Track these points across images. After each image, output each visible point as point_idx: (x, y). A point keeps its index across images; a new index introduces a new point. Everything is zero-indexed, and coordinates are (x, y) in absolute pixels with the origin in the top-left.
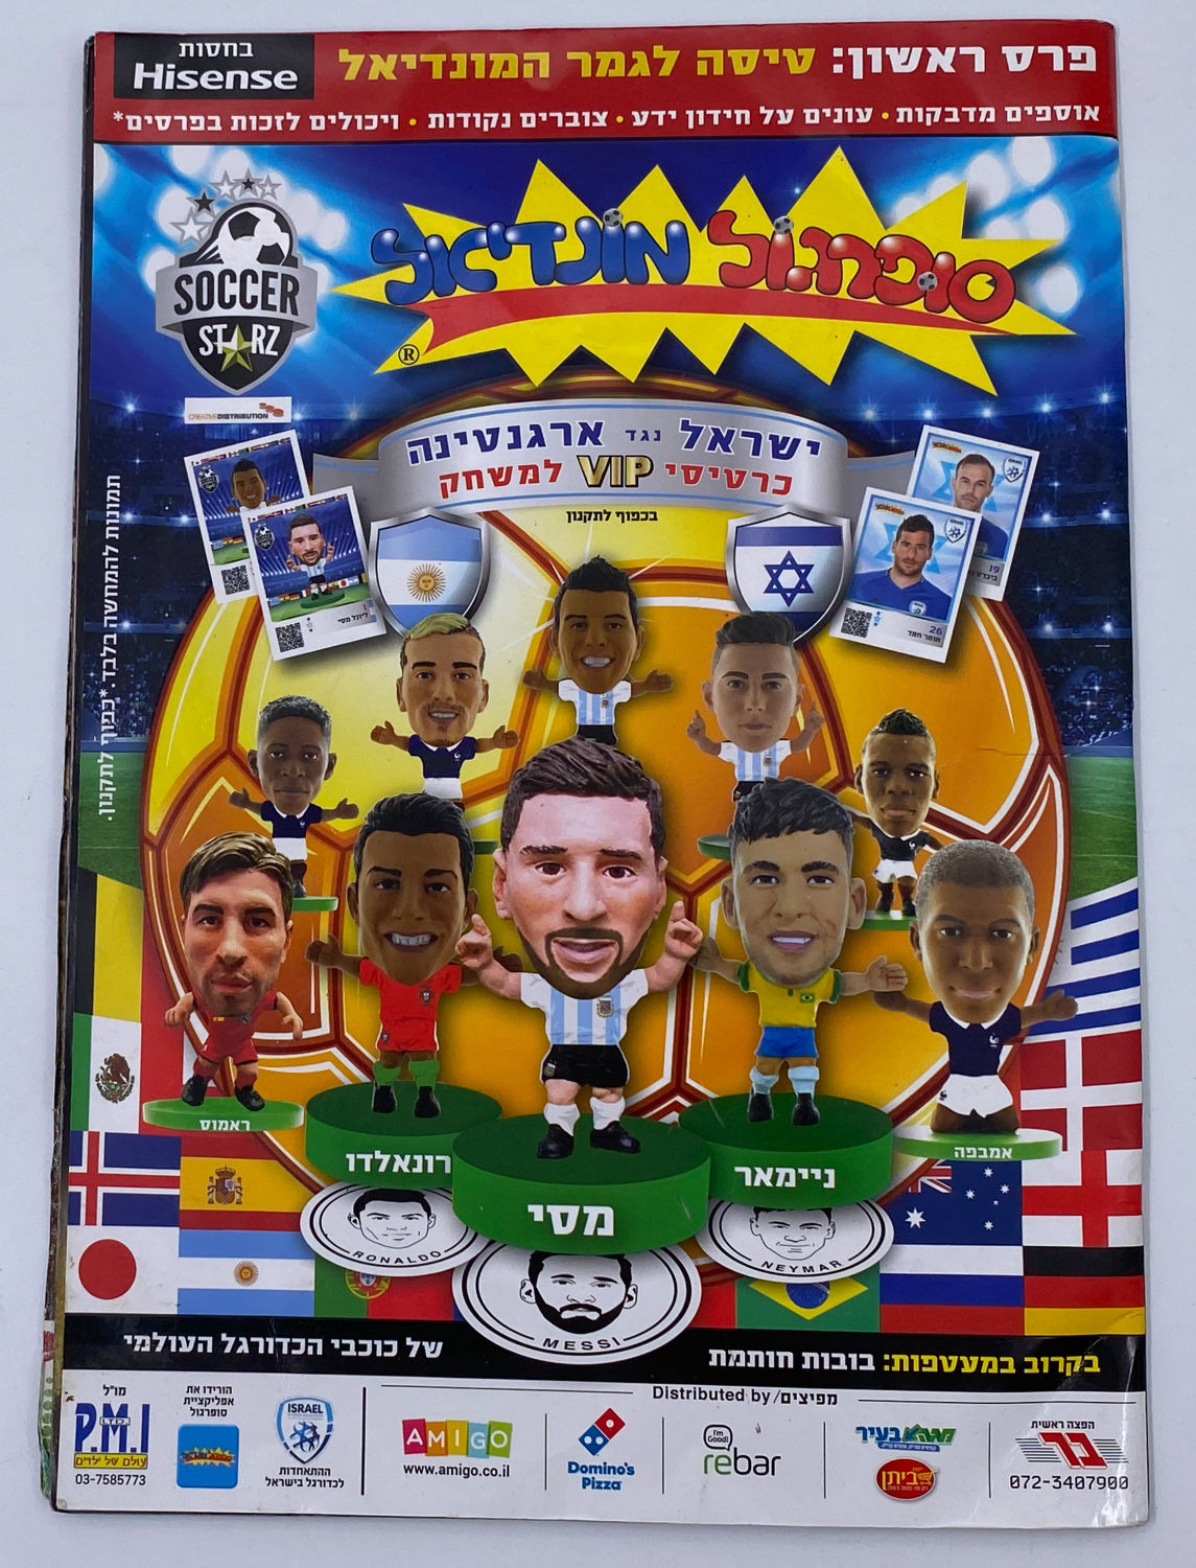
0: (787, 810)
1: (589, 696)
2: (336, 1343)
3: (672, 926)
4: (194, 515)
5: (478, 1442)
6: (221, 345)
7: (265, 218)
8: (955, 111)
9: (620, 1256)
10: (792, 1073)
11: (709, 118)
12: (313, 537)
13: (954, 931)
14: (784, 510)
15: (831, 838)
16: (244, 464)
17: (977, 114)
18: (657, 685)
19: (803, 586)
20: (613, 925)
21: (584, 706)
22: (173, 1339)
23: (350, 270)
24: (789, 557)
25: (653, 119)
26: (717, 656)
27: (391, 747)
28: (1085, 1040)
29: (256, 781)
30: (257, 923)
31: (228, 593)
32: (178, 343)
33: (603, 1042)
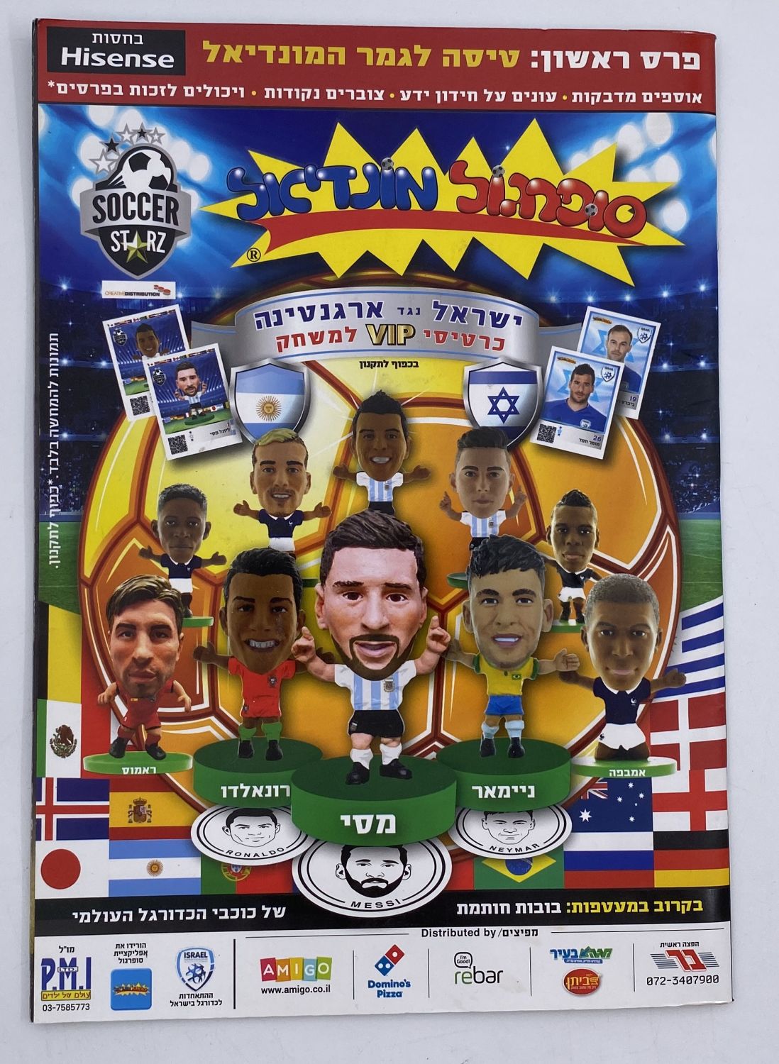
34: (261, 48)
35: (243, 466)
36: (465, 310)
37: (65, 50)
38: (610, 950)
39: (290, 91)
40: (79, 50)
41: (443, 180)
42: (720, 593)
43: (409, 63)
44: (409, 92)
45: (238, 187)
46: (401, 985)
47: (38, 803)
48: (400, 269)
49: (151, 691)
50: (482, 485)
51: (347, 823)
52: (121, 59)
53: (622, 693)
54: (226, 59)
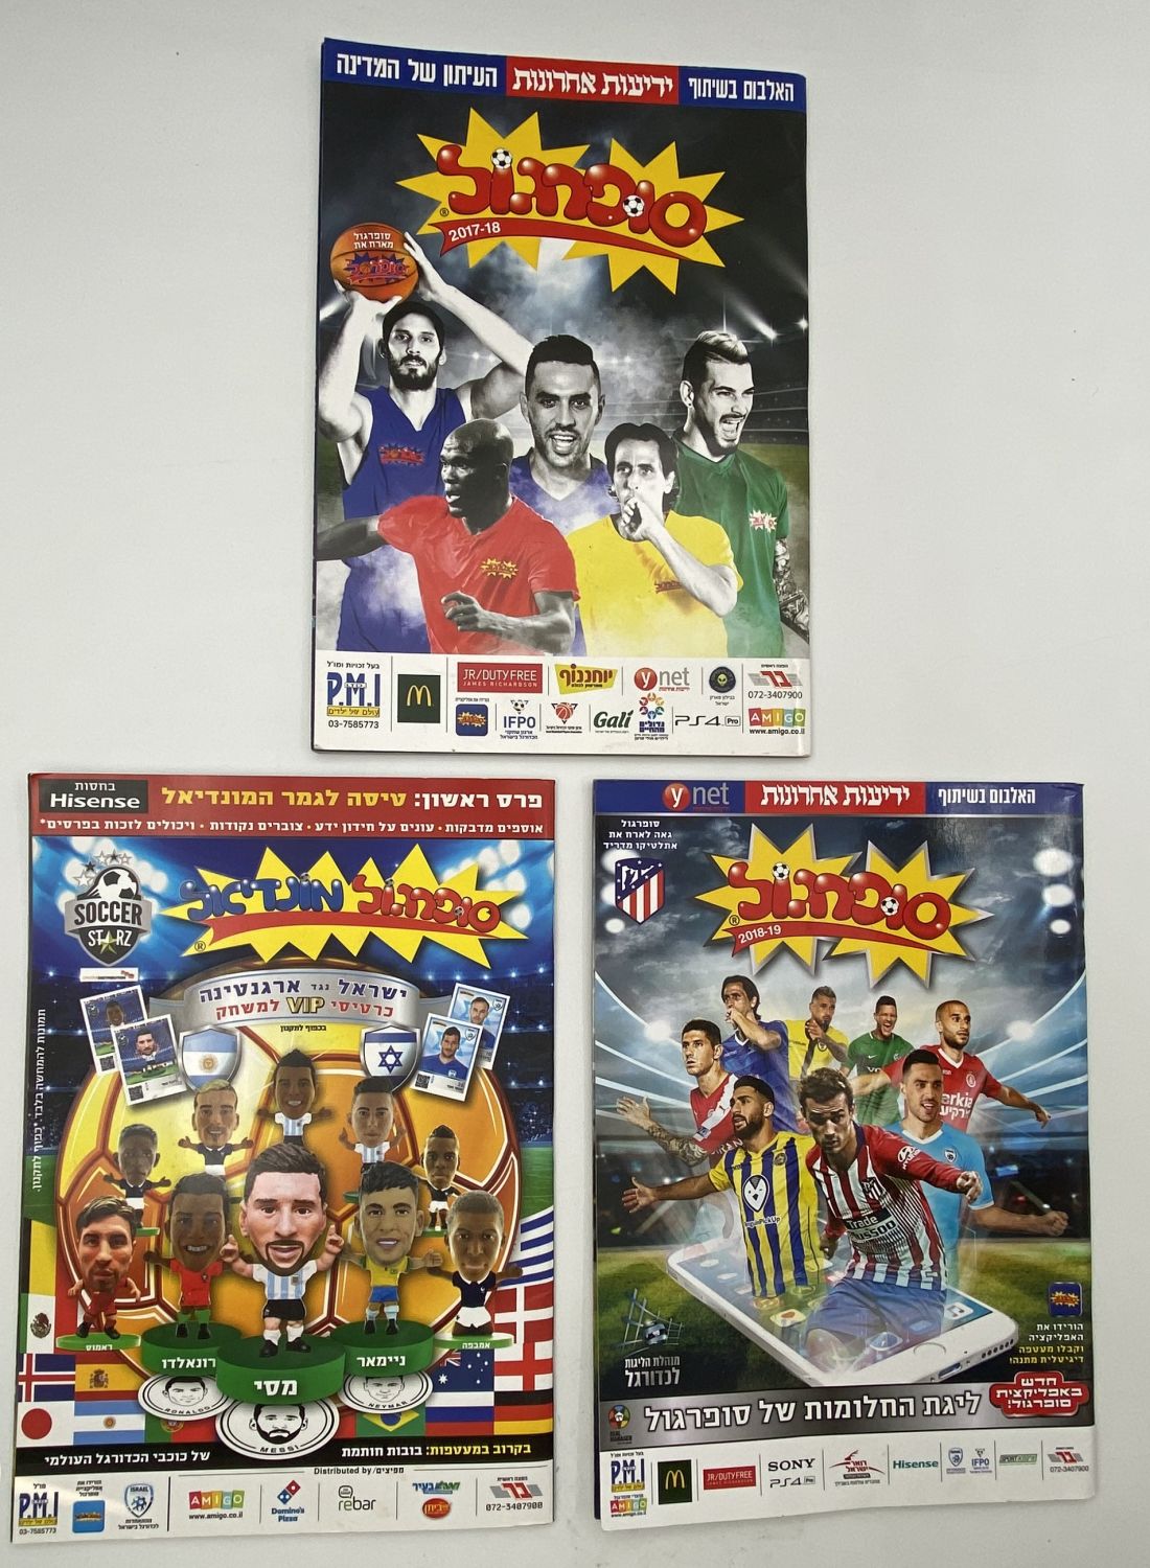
0: (387, 1177)
1: (290, 1121)
2: (155, 1455)
3: (329, 1238)
4: (85, 1029)
5: (227, 1501)
6: (100, 941)
7: (124, 875)
8: (474, 826)
9: (300, 1405)
10: (386, 1310)
11: (354, 828)
12: (149, 1041)
13: (465, 1235)
14: (389, 1024)
15: (408, 1190)
16: (112, 1002)
17: (484, 828)
18: (323, 1115)
19: (397, 1063)
20: (300, 1238)
21: (287, 1126)
22: (71, 1458)
23: (168, 902)
24: (391, 1048)
25: (326, 827)
26: (354, 1100)
27: (189, 1150)
28: (526, 1288)
29: (117, 1168)
30: (117, 1243)
31: (103, 1070)
32: (76, 940)
33: (293, 1298)
34: (207, 793)
35: (187, 1109)
36: (363, 986)
37: (53, 796)
38: (458, 1484)
39: (230, 824)
40: (64, 796)
41: (347, 889)
42: (551, 1202)
43: (322, 803)
44: (322, 825)
45: (188, 897)
46: (297, 1511)
47: (20, 1373)
48: (314, 955)
49: (110, 1286)
50: (372, 1122)
51: (260, 1387)
52: (98, 802)
53: (474, 1283)
54: (180, 801)
